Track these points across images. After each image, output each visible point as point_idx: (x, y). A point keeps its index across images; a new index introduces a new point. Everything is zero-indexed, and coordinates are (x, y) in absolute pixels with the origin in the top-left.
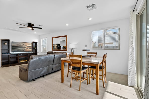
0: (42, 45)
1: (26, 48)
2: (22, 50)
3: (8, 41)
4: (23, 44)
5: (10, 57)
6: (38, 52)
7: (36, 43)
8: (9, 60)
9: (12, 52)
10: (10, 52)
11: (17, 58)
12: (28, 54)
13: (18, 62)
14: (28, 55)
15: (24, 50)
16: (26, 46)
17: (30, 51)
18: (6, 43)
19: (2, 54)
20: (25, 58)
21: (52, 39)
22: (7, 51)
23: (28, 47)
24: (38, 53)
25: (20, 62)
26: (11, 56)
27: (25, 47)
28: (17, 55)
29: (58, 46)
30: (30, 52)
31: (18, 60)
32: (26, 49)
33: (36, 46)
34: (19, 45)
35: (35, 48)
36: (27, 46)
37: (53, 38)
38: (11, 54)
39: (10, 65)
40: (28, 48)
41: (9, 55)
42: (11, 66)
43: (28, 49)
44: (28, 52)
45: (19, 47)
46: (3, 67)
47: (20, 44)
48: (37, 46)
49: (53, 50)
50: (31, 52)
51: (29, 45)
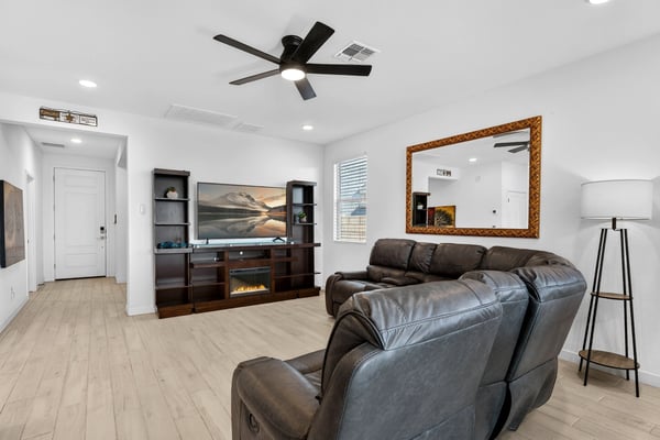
0: (339, 201)
1: (258, 219)
2: (240, 227)
3: (183, 178)
4: (248, 197)
5: (192, 265)
6: (316, 241)
7: (308, 190)
8: (186, 283)
9: (199, 238)
10: (192, 240)
11: (220, 274)
12: (272, 251)
13: (227, 296)
14: (269, 257)
15: (249, 230)
16: (259, 208)
17: (279, 233)
18: (173, 190)
19: (159, 247)
20: (254, 269)
21: (409, 158)
22: (179, 233)
23: (271, 210)
24: (319, 245)
25: (235, 292)
26: (193, 259)
27: (257, 213)
28: (221, 253)
29: (420, 207)
30: (279, 242)
31: (223, 280)
32: (258, 224)
33: (304, 208)
34: (229, 198)
35: (304, 219)
36: (265, 207)
37: (411, 150)
38: (195, 251)
39: (191, 306)
40: (270, 218)
41: (186, 254)
42: (194, 311)
43: (272, 222)
44: (268, 241)
45: (230, 210)
46: (161, 317)
47: (233, 195)
48: (312, 208)
49: (409, 231)
50: (285, 239)
51: (273, 199)
